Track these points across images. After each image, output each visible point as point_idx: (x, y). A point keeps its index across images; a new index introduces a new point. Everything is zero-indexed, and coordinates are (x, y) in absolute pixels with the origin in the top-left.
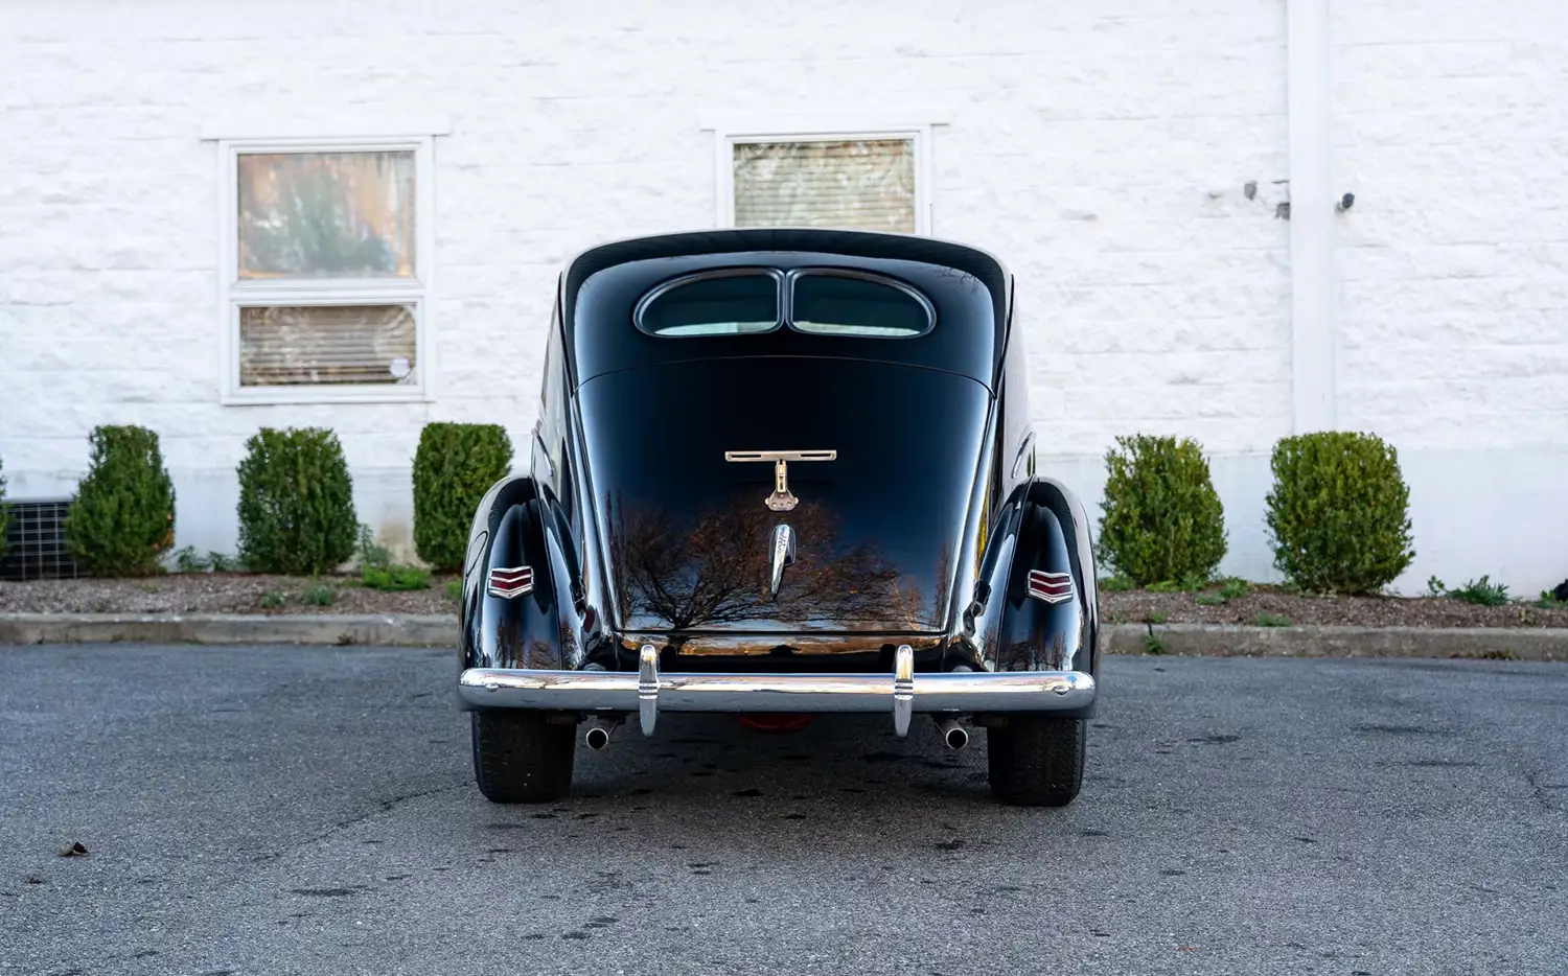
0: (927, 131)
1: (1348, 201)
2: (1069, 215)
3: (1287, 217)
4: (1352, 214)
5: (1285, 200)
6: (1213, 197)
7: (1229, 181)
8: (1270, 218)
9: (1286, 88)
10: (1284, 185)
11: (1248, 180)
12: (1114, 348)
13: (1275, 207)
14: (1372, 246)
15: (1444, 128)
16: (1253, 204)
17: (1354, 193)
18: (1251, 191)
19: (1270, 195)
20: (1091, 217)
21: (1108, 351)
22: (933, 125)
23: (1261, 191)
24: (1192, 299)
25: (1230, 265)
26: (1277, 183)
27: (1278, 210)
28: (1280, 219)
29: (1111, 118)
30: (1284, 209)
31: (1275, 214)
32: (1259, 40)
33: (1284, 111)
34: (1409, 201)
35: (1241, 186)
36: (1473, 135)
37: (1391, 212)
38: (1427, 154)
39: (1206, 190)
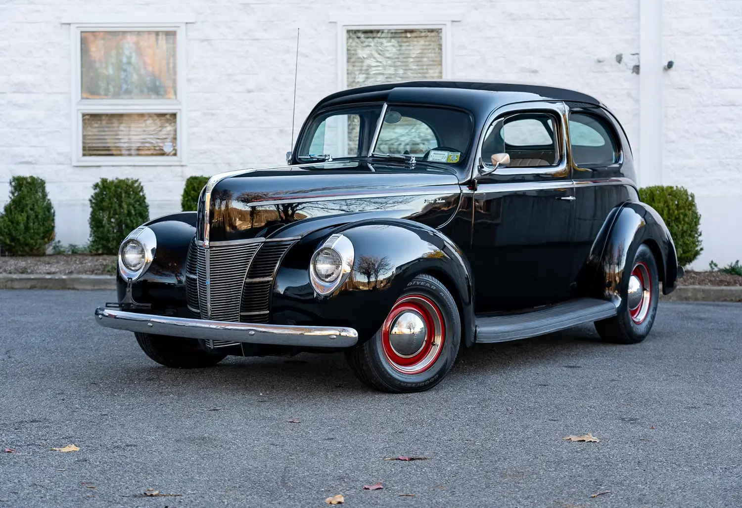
0: (449, 24)
1: (670, 65)
2: (524, 70)
3: (638, 73)
4: (672, 72)
5: (637, 64)
6: (599, 61)
7: (608, 54)
8: (629, 74)
9: (639, 4)
10: (636, 56)
11: (618, 53)
13: (632, 68)
14: (683, 88)
15: (721, 27)
16: (621, 66)
17: (673, 60)
18: (619, 59)
19: (631, 62)
22: (453, 21)
23: (624, 59)
25: (608, 98)
26: (634, 55)
27: (633, 69)
28: (635, 74)
29: (546, 19)
30: (637, 69)
31: (631, 71)
33: (638, 17)
34: (702, 65)
35: (614, 56)
36: (736, 31)
37: (692, 71)
38: (712, 40)
39: (596, 58)
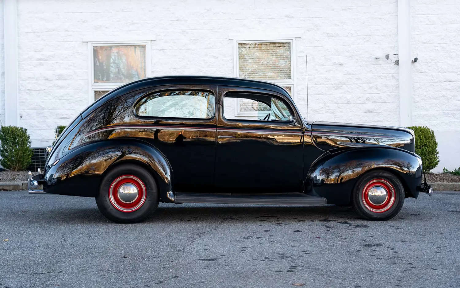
0: (294, 39)
1: (416, 60)
2: (335, 64)
3: (398, 64)
4: (416, 64)
5: (397, 60)
6: (377, 59)
7: (381, 54)
8: (393, 65)
9: (397, 27)
10: (397, 55)
11: (388, 53)
12: (348, 102)
14: (422, 73)
15: (442, 39)
16: (389, 61)
17: (417, 57)
18: (387, 57)
19: (393, 58)
20: (341, 65)
21: (347, 103)
22: (296, 38)
23: (390, 57)
24: (371, 88)
25: (381, 78)
26: (394, 55)
28: (396, 65)
29: (347, 36)
30: (397, 62)
31: (394, 63)
32: (389, 13)
33: (397, 34)
34: (432, 60)
35: (385, 56)
36: (450, 41)
37: (427, 63)
38: (437, 46)
39: (375, 57)
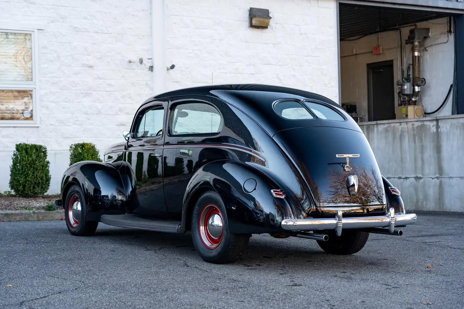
0: (36, 31)
1: (173, 67)
2: (83, 65)
3: (152, 71)
5: (151, 65)
6: (130, 62)
7: (135, 59)
8: (147, 71)
9: (151, 28)
10: (151, 60)
11: (141, 57)
12: (99, 113)
13: (148, 67)
14: (177, 82)
15: (196, 45)
16: (142, 66)
17: (175, 65)
18: (141, 61)
19: (147, 63)
20: (91, 67)
21: (97, 114)
22: (38, 29)
23: (144, 62)
24: (123, 97)
25: (135, 86)
26: (149, 59)
27: (149, 68)
28: (150, 71)
29: (97, 32)
30: (151, 68)
31: (148, 70)
32: (143, 10)
33: (151, 35)
34: (187, 68)
35: (138, 60)
36: (204, 48)
37: (182, 71)
38: (191, 53)
39: (127, 60)
